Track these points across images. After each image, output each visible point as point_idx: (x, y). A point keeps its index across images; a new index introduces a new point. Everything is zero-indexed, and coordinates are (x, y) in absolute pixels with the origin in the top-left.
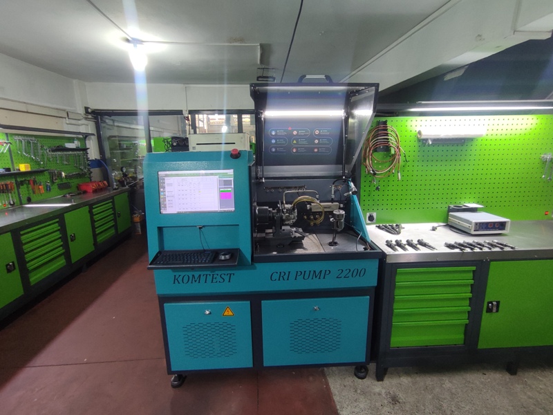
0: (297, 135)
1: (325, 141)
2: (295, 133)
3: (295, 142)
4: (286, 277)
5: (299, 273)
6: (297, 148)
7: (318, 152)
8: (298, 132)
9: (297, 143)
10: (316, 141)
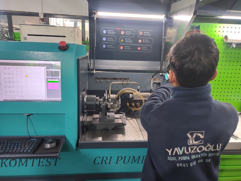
0: (124, 35)
1: (147, 41)
2: (123, 33)
3: (122, 40)
4: (108, 161)
5: (120, 158)
6: (124, 46)
7: (141, 50)
8: (125, 33)
9: (124, 42)
10: (140, 41)
